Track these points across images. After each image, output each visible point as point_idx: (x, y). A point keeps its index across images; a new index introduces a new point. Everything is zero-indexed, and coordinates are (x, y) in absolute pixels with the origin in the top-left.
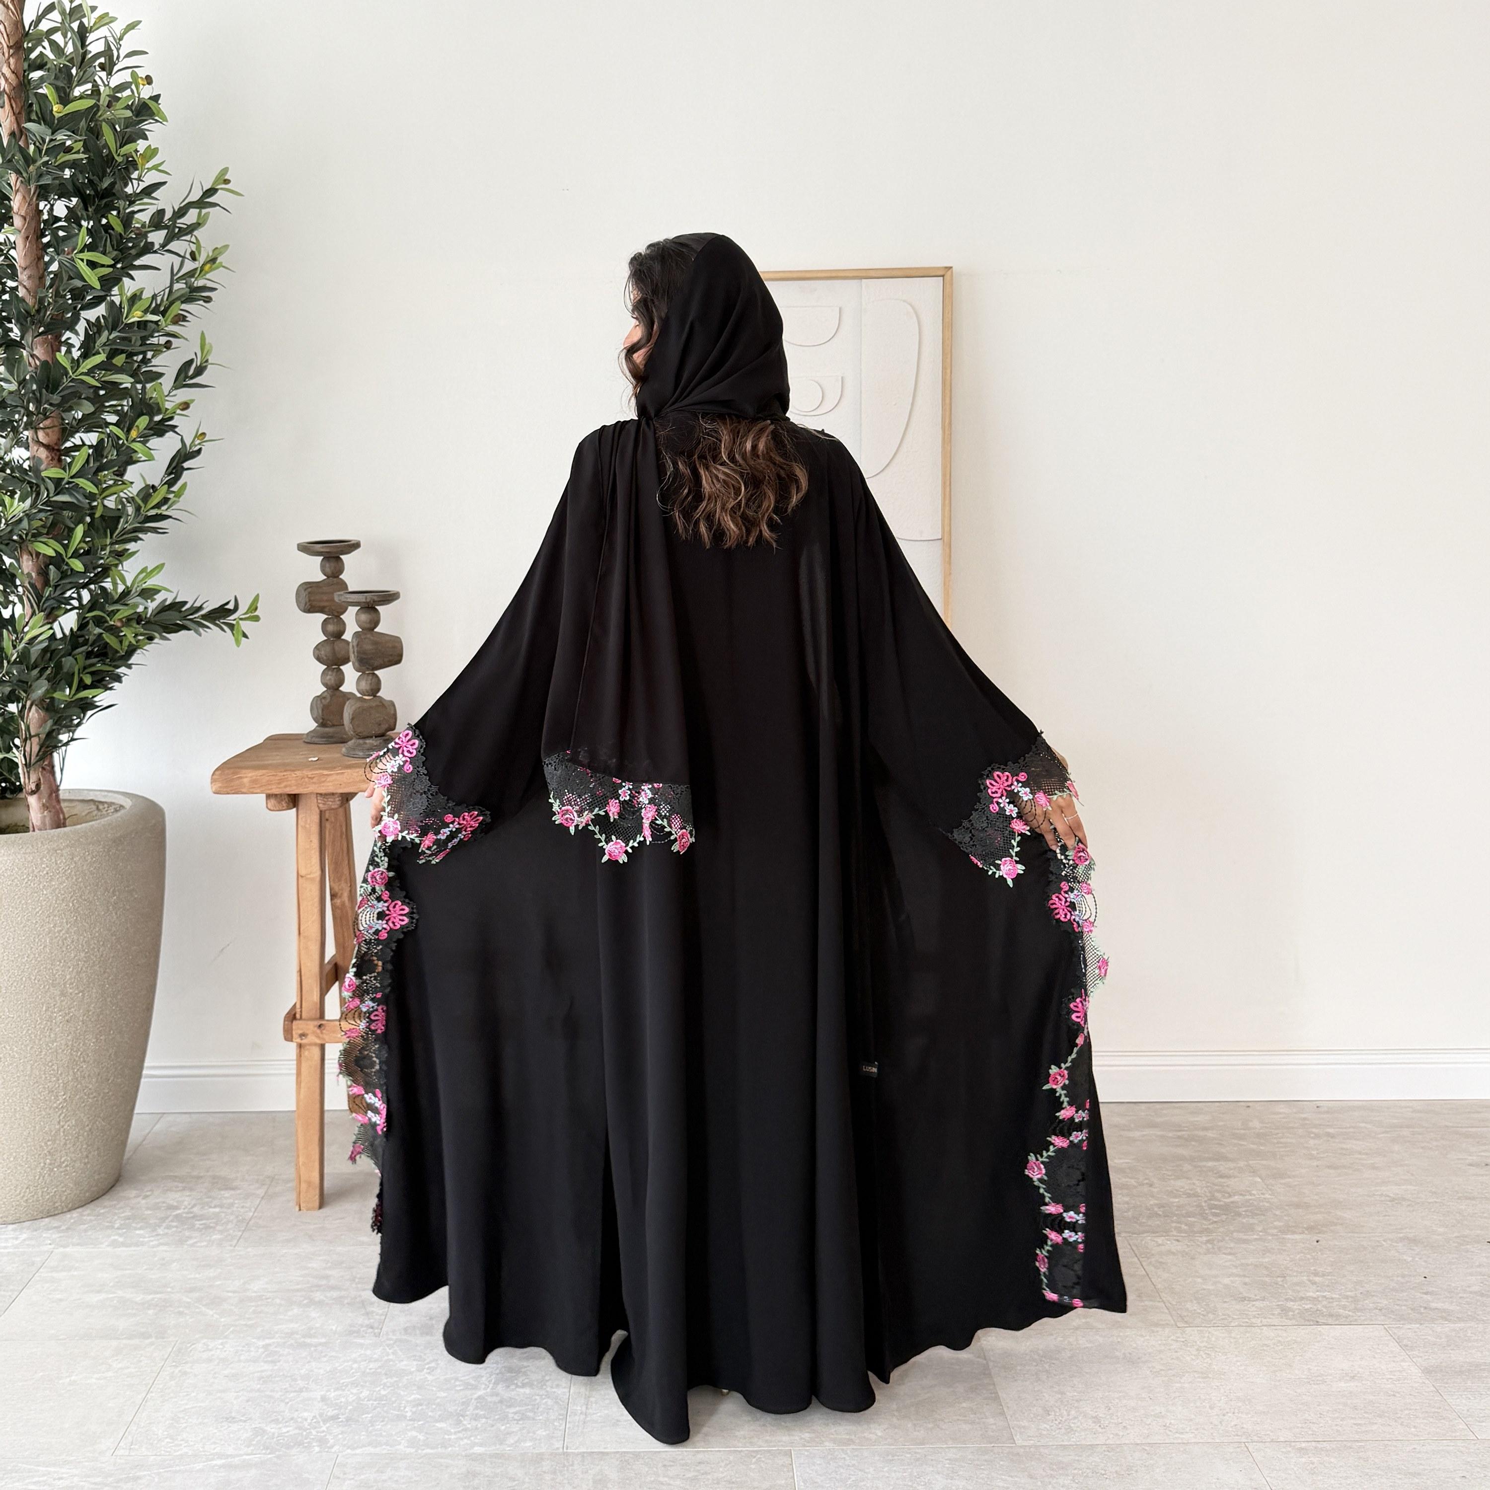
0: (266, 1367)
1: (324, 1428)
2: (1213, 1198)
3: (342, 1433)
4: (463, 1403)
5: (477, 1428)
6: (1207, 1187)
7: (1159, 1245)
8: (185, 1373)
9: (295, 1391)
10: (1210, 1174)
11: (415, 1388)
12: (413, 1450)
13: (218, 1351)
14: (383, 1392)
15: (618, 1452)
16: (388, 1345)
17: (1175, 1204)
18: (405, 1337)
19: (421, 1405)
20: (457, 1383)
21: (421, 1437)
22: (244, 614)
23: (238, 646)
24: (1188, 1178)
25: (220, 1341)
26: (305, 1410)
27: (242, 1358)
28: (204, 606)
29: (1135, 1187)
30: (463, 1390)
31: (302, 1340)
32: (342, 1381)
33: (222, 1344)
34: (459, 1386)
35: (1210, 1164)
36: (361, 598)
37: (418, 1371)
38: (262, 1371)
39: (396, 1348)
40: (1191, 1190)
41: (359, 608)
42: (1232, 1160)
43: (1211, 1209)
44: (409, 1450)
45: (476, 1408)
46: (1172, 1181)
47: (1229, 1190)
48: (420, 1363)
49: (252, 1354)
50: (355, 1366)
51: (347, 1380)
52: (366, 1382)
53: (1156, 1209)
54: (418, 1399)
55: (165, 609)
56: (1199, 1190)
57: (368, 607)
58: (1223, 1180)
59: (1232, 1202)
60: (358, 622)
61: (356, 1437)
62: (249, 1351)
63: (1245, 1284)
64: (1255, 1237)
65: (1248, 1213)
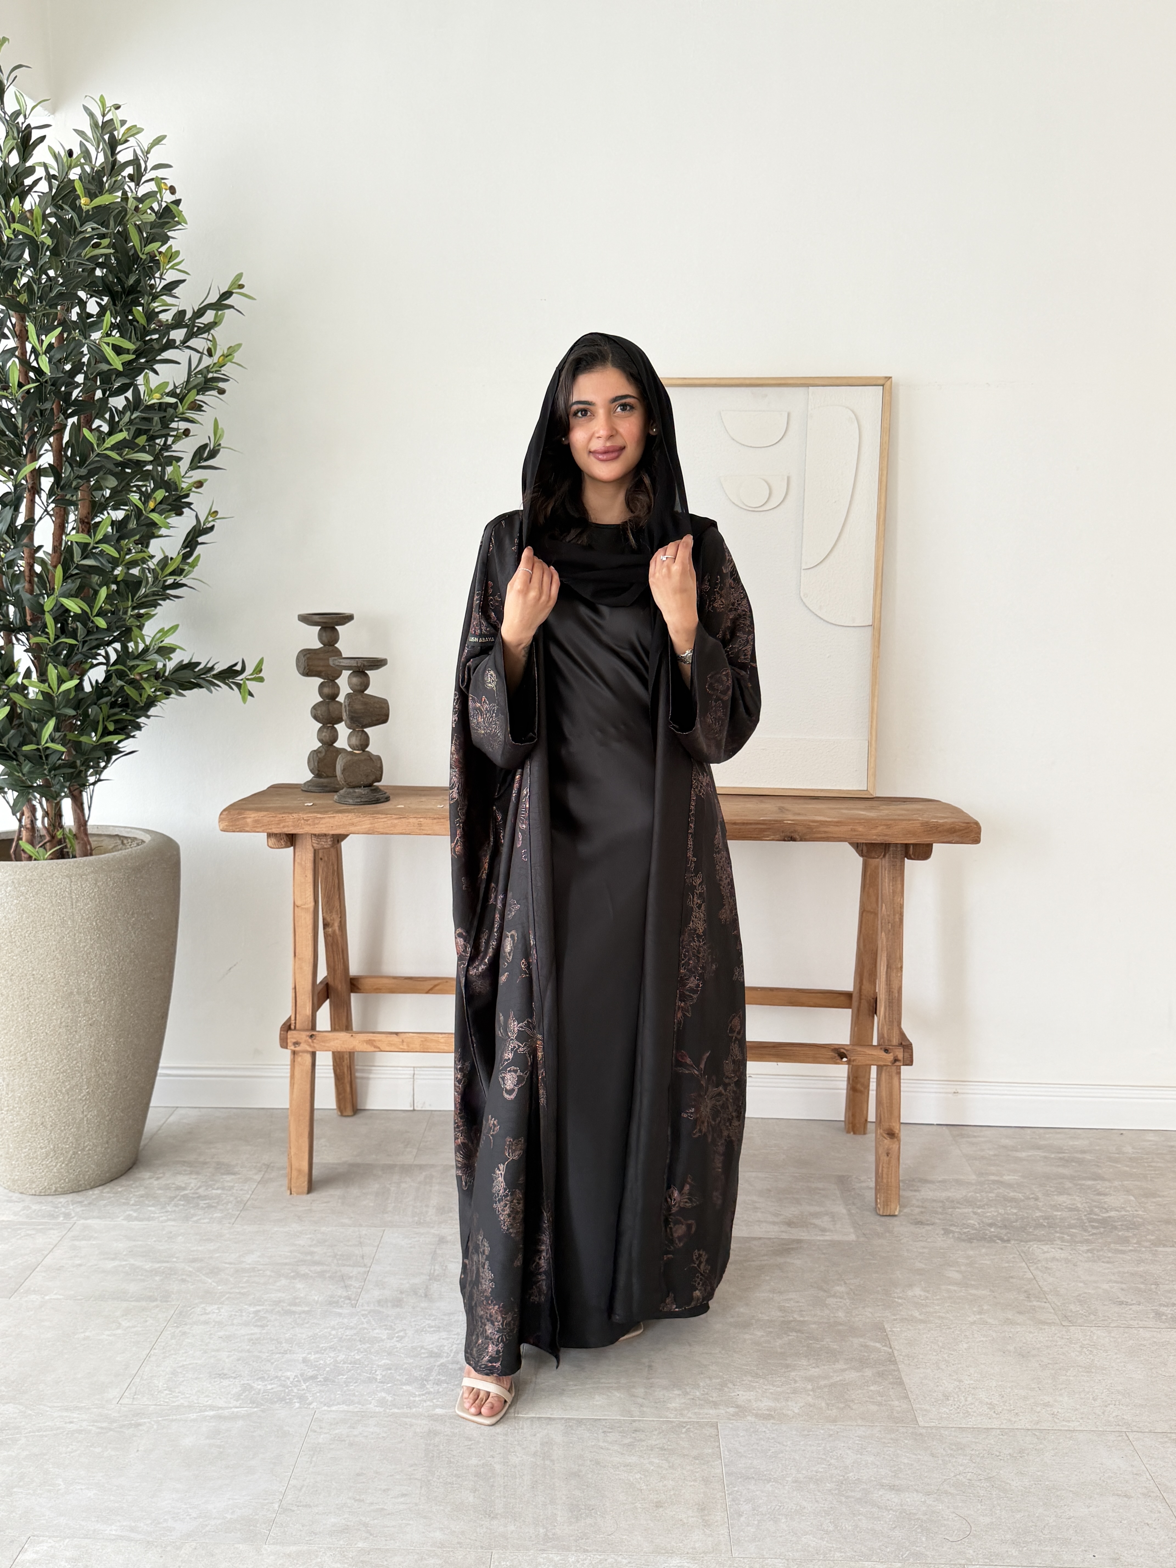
0: (257, 1330)
1: (304, 1387)
2: (1091, 1212)
3: (320, 1391)
4: (427, 1369)
5: (438, 1392)
6: (1086, 1203)
7: (1044, 1253)
8: (184, 1333)
9: (280, 1353)
10: (1089, 1191)
11: (386, 1354)
12: (382, 1410)
13: (215, 1315)
14: (357, 1357)
15: (563, 1418)
16: (363, 1315)
17: (1058, 1217)
18: (377, 1308)
19: (390, 1369)
20: (423, 1351)
21: (389, 1398)
22: (250, 675)
23: (245, 703)
24: (1069, 1194)
25: (216, 1306)
26: (288, 1370)
27: (235, 1321)
28: (215, 667)
29: (1023, 1201)
30: (427, 1357)
31: (288, 1307)
32: (321, 1346)
33: (218, 1309)
34: (424, 1353)
35: (1090, 1183)
36: (353, 663)
37: (388, 1339)
38: (252, 1334)
39: (370, 1318)
40: (1073, 1204)
41: (351, 672)
42: (1109, 1181)
43: (1090, 1222)
44: (378, 1409)
45: (439, 1374)
46: (1056, 1197)
47: (1106, 1206)
48: (390, 1332)
49: (244, 1318)
50: (334, 1332)
51: (326, 1345)
52: (342, 1347)
53: (1041, 1221)
54: (388, 1364)
55: (182, 667)
56: (1079, 1205)
57: (359, 671)
58: (1101, 1197)
59: (1109, 1217)
60: (350, 684)
61: (332, 1396)
62: (241, 1316)
63: (1122, 1289)
64: (1130, 1248)
65: (1123, 1227)
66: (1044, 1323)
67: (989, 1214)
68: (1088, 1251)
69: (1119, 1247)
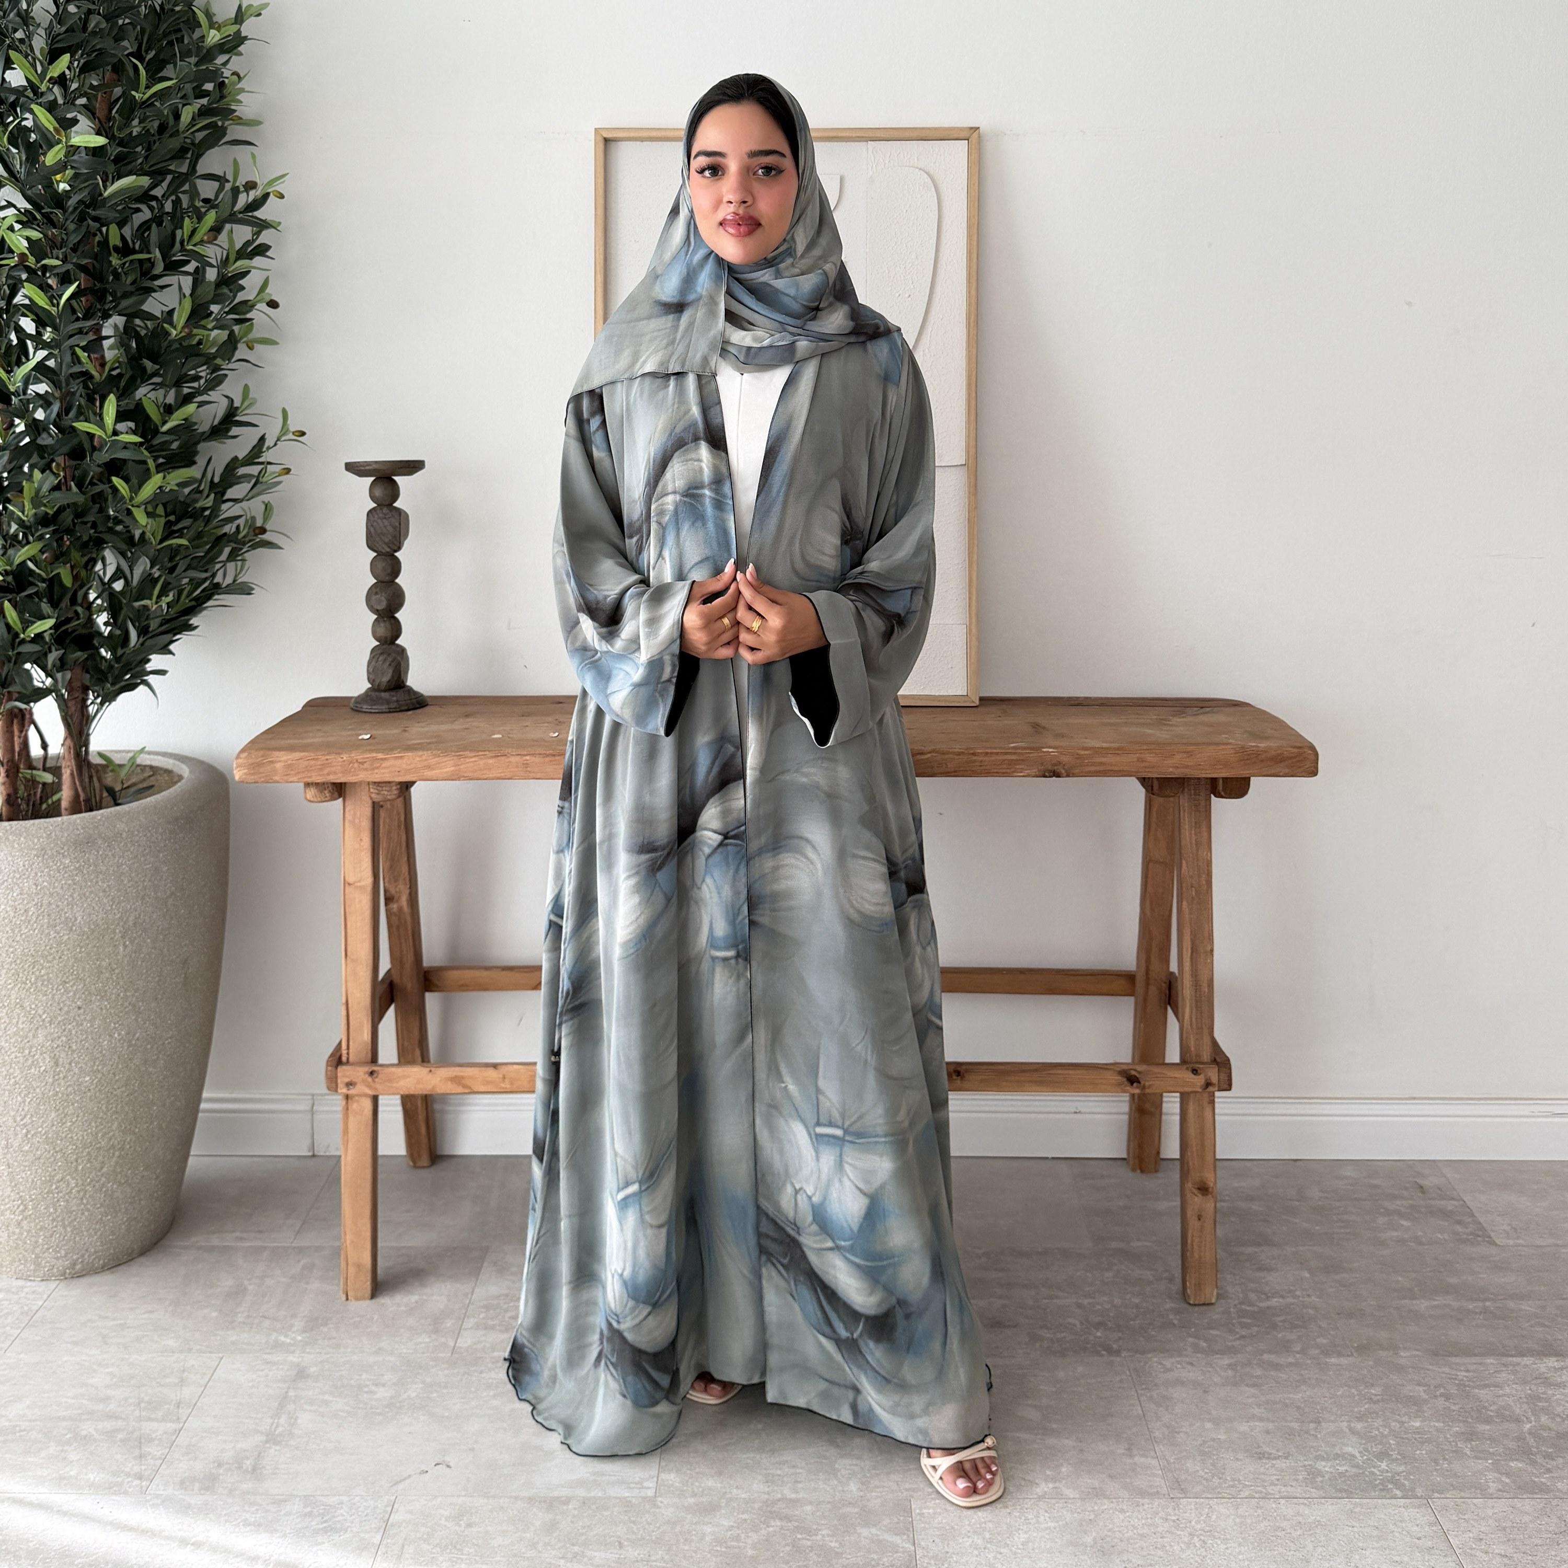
7: (1168, 1370)
35: (1250, 1250)
42: (1277, 1245)
43: (1239, 1317)
47: (1267, 1289)
58: (1262, 1275)
59: (1268, 1308)
63: (1268, 1432)
64: (1291, 1360)
65: (1287, 1325)
66: (1143, 1493)
67: (1099, 1307)
68: (1229, 1365)
69: (1272, 1358)
